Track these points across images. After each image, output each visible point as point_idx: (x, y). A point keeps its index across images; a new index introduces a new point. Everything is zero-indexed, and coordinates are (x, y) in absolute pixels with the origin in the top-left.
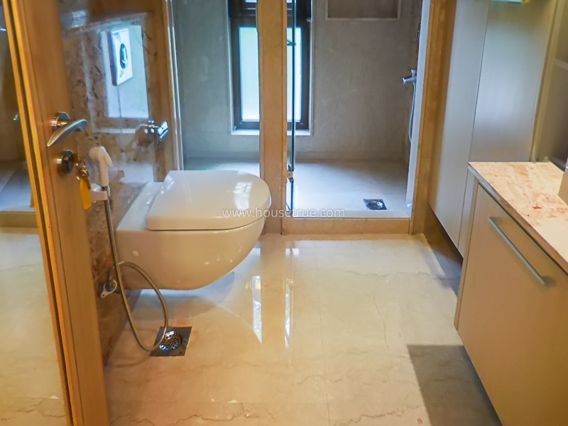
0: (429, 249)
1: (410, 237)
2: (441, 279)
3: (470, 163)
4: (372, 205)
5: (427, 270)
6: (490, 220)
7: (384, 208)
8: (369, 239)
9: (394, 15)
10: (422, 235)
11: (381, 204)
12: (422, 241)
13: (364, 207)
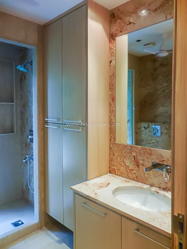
0: (49, 232)
1: (39, 231)
2: (58, 241)
3: (71, 187)
4: (16, 224)
5: (52, 241)
6: (83, 204)
7: (22, 223)
8: (22, 241)
9: (12, 131)
10: (44, 227)
11: (20, 222)
12: (45, 230)
13: (13, 227)
